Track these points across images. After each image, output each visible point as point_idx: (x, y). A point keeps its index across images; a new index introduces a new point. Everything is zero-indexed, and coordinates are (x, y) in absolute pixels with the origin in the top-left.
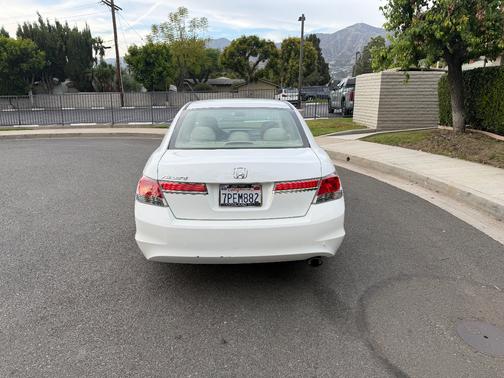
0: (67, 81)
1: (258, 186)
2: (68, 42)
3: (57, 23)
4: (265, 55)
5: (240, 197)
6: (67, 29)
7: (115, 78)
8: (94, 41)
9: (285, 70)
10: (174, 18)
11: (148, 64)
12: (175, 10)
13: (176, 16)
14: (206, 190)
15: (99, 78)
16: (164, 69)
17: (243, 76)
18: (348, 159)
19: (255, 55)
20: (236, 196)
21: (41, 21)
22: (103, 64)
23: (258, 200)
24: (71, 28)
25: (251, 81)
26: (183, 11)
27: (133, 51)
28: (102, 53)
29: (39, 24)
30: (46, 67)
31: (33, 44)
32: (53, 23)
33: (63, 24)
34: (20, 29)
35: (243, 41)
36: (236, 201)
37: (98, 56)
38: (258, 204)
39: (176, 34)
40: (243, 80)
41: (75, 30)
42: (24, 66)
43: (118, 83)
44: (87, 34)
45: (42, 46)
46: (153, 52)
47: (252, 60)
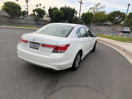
0: (68, 21)
1: (39, 44)
2: (70, 11)
3: (69, 7)
4: (121, 17)
5: (34, 46)
6: (70, 8)
7: (78, 21)
8: (75, 11)
9: (128, 22)
10: (96, 6)
11: (86, 17)
12: (97, 4)
13: (97, 5)
14: (27, 42)
15: (74, 20)
16: (90, 19)
17: (112, 22)
18: (124, 50)
19: (118, 17)
20: (33, 46)
21: (65, 6)
22: (76, 17)
23: (38, 48)
24: (71, 8)
25: (115, 24)
26: (99, 4)
27: (83, 14)
28: (76, 14)
29: (65, 7)
30: (64, 17)
31: (62, 11)
32: (68, 7)
33: (70, 7)
34: (60, 8)
35: (115, 12)
36: (33, 47)
37: (75, 15)
38: (38, 49)
39: (96, 10)
40: (112, 24)
41: (72, 8)
42: (59, 16)
43: (78, 22)
44: (74, 9)
45: (64, 12)
46: (88, 14)
47: (117, 18)
